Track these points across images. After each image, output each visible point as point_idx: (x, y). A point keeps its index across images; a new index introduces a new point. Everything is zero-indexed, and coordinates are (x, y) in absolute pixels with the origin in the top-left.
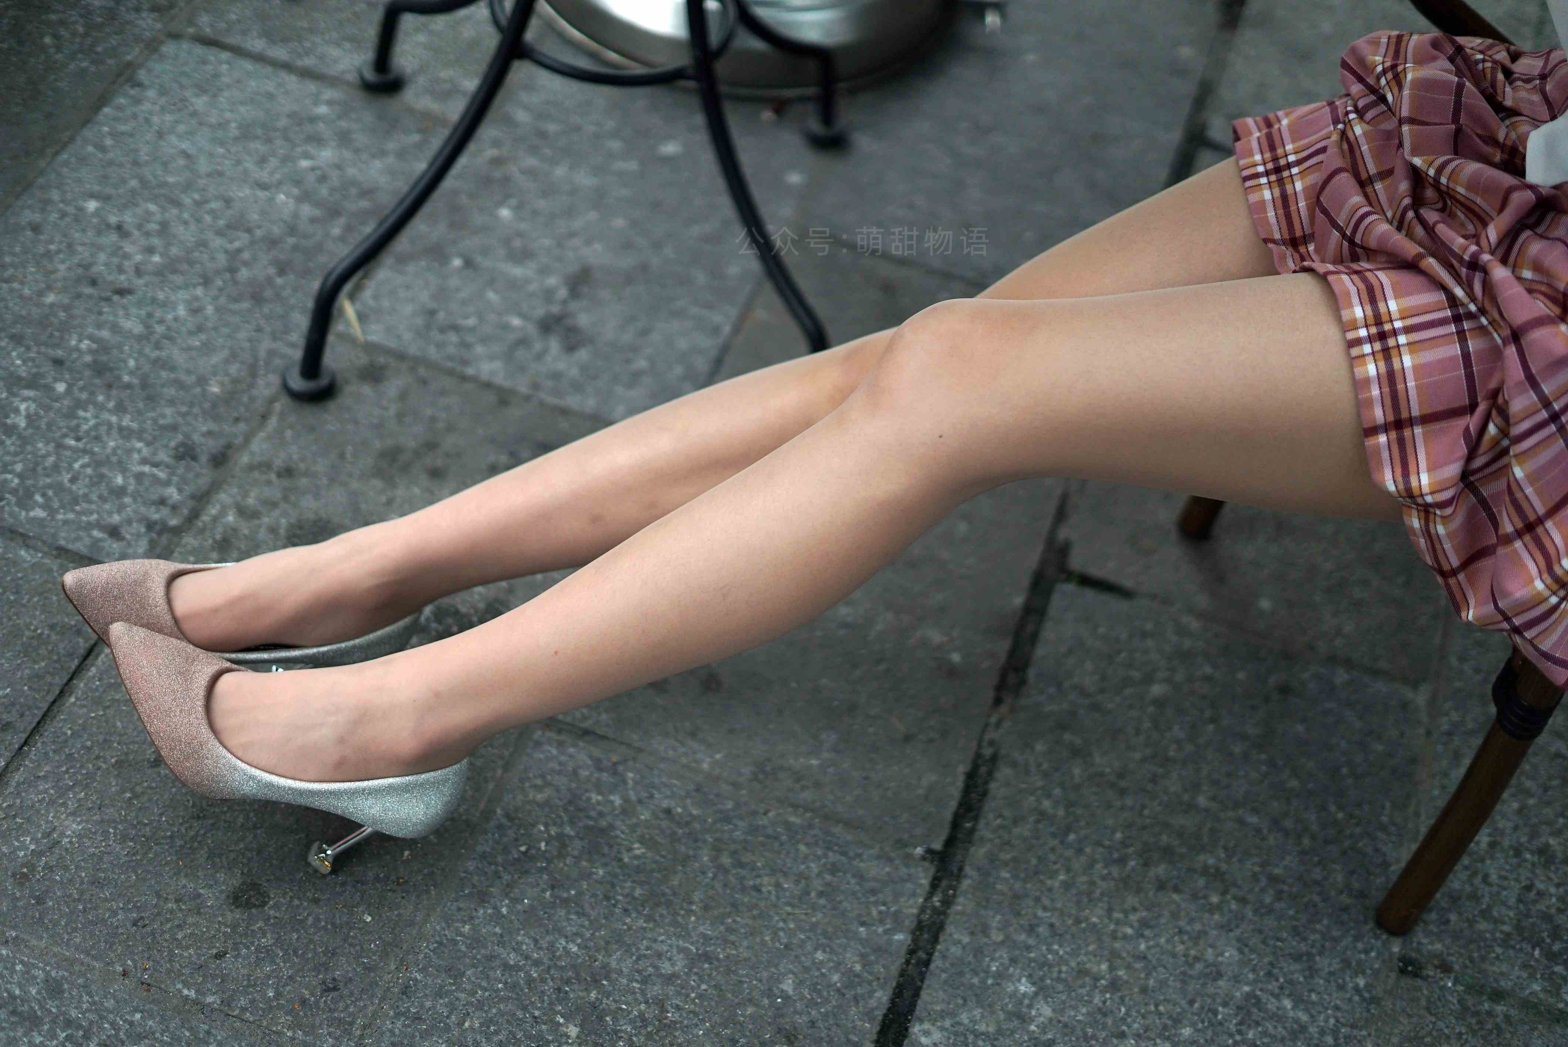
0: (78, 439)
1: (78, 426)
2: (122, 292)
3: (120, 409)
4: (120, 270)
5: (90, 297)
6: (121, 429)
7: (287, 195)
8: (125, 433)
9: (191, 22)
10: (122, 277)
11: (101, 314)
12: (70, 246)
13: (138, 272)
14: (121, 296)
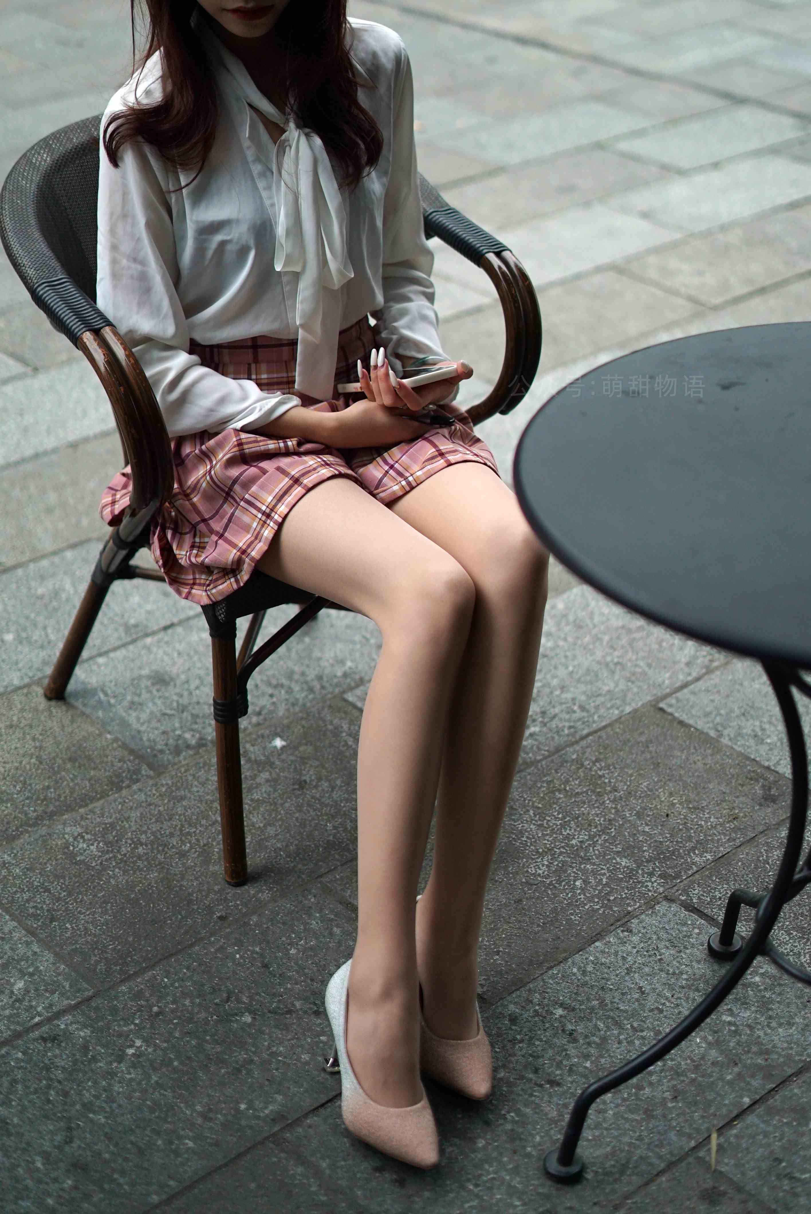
0: (476, 1185)
1: (480, 1176)
2: (553, 1083)
3: (516, 1171)
4: (559, 1065)
5: (529, 1081)
6: (510, 1186)
8: (512, 1191)
9: (685, 892)
10: (558, 1072)
11: (531, 1095)
12: (531, 1038)
13: (571, 1070)
14: (552, 1086)
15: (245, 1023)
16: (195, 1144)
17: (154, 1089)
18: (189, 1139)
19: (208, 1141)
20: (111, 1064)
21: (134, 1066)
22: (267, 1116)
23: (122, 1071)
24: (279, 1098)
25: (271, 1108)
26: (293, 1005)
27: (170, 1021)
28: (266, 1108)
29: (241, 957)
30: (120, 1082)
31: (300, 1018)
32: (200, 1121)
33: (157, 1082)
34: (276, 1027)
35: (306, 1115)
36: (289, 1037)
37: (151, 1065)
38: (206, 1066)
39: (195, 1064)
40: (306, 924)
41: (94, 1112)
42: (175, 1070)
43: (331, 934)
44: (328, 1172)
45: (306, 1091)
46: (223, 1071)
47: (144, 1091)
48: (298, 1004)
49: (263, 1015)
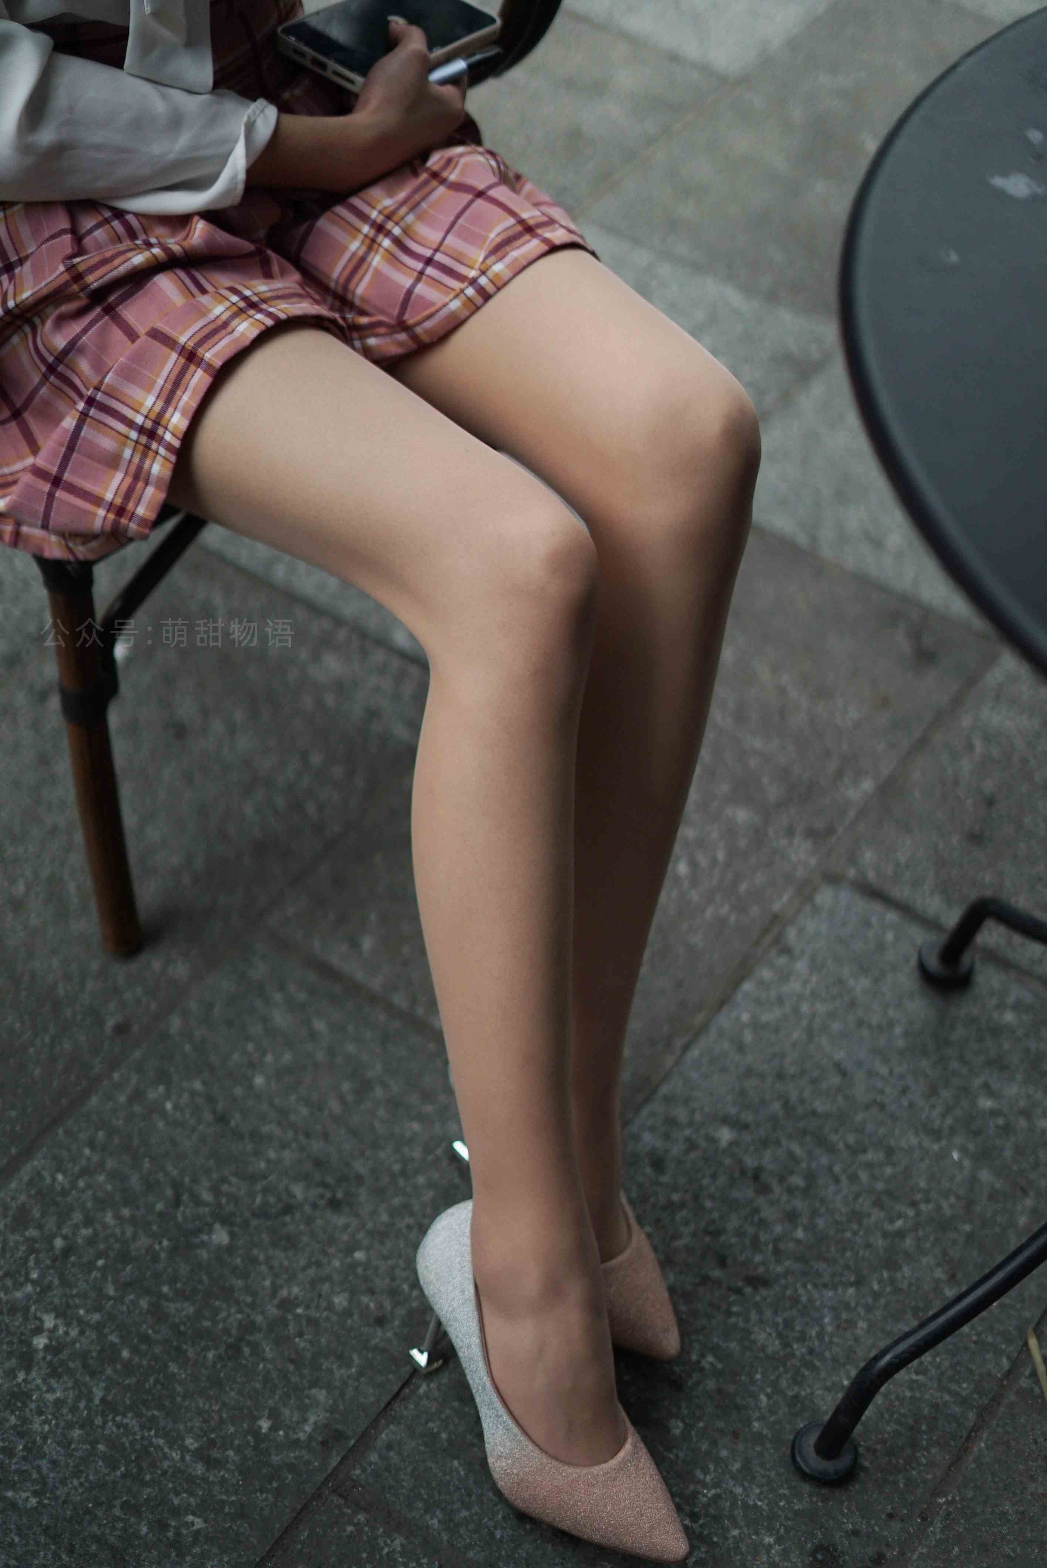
2: (758, 1282)
3: (746, 1474)
4: (755, 1243)
5: (718, 1283)
7: (963, 1150)
9: (852, 859)
10: (758, 1258)
11: (729, 1314)
12: (696, 1198)
13: (777, 1251)
14: (755, 1288)
15: (219, 1247)
16: (205, 1521)
17: (103, 1415)
18: (194, 1514)
19: (227, 1510)
20: (15, 1377)
21: (54, 1372)
22: (310, 1438)
23: (38, 1387)
24: (321, 1395)
25: (312, 1419)
26: (291, 1195)
27: (90, 1266)
28: (305, 1420)
29: (176, 1107)
30: (40, 1413)
31: (309, 1221)
32: (199, 1469)
33: (103, 1400)
34: (274, 1244)
35: (374, 1424)
36: (303, 1262)
37: (85, 1366)
38: (178, 1349)
39: (157, 1350)
40: (265, 1020)
41: (13, 1486)
42: (128, 1368)
43: (313, 1035)
44: (445, 1537)
45: (361, 1373)
46: (211, 1355)
47: (86, 1424)
48: (298, 1190)
49: (246, 1224)
